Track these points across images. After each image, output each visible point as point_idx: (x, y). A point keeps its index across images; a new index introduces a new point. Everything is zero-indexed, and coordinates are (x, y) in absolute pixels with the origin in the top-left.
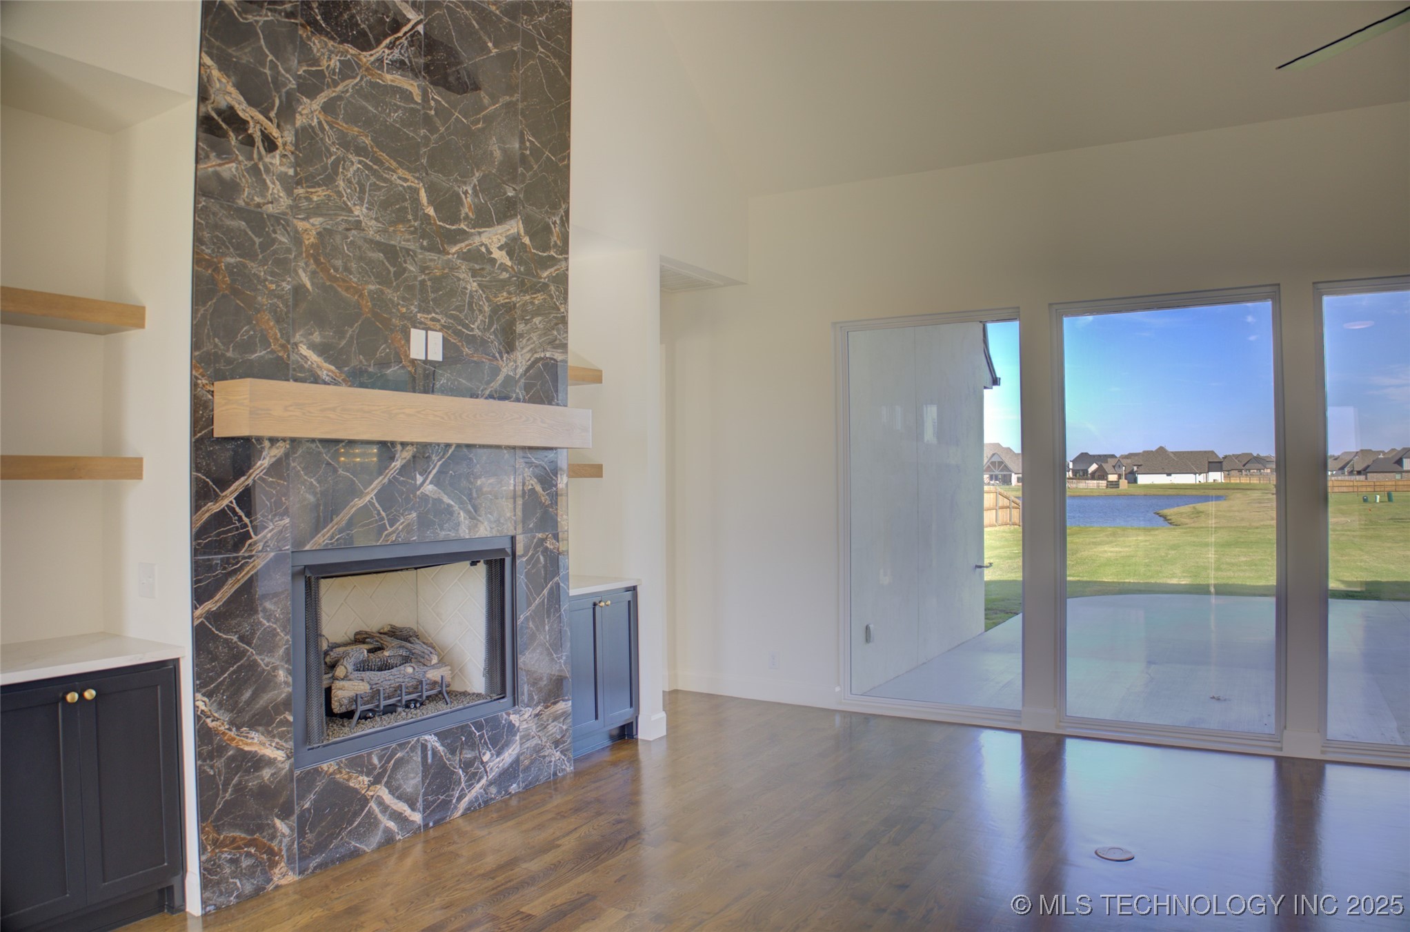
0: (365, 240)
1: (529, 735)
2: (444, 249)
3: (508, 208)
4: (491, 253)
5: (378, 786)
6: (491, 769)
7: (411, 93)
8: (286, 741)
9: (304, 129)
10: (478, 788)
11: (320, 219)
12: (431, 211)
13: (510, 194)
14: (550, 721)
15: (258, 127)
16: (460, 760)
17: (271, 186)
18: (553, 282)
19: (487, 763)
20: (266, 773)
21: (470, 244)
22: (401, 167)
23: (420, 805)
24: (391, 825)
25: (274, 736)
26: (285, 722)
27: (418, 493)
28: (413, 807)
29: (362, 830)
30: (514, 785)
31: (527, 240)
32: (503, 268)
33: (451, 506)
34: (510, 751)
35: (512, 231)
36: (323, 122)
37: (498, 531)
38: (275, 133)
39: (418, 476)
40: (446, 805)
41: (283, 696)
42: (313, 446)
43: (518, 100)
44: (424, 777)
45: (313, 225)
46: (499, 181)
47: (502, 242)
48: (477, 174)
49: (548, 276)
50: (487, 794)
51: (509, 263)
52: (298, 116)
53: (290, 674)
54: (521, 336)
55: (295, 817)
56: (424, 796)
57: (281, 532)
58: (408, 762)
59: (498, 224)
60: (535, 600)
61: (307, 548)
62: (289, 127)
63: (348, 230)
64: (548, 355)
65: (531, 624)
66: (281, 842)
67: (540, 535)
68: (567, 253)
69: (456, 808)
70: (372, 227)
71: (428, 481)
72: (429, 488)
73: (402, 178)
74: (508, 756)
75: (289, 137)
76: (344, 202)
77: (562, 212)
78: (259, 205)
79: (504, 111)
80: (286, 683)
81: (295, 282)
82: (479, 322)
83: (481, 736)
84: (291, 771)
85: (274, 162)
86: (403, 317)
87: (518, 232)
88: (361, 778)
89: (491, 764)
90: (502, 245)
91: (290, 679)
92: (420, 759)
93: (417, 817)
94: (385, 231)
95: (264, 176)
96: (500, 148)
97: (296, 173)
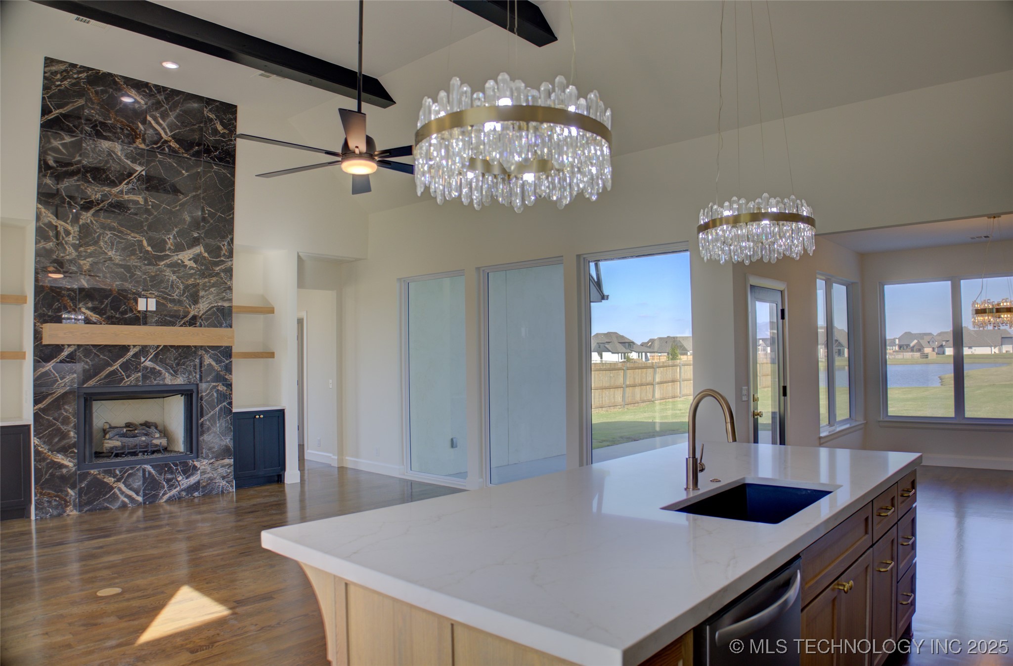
0: (114, 264)
1: (206, 472)
2: (157, 263)
3: (194, 242)
4: (184, 262)
5: (119, 483)
6: (183, 484)
7: (138, 201)
8: (74, 459)
9: (83, 225)
10: (174, 492)
11: (92, 259)
12: (149, 249)
13: (195, 236)
14: (219, 467)
15: (62, 227)
16: (164, 478)
17: (68, 249)
18: (223, 272)
19: (180, 481)
20: (64, 471)
21: (172, 260)
22: (133, 232)
23: (141, 493)
24: (126, 500)
25: (68, 457)
26: (73, 452)
27: (142, 365)
28: (137, 494)
29: (111, 500)
30: (196, 493)
31: (206, 255)
32: (191, 268)
33: (161, 371)
34: (194, 478)
35: (197, 252)
36: (93, 220)
37: (188, 381)
38: (70, 228)
39: (142, 358)
40: (155, 497)
41: (73, 442)
42: (88, 347)
43: (200, 193)
44: (144, 483)
45: (88, 261)
46: (189, 231)
47: (191, 257)
48: (176, 230)
49: (219, 269)
50: (180, 494)
51: (195, 266)
52: (81, 220)
53: (76, 434)
54: (203, 297)
55: (77, 489)
56: (143, 490)
57: (72, 380)
58: (135, 475)
59: (188, 249)
60: (210, 412)
61: (85, 386)
62: (76, 225)
63: (105, 261)
64: (219, 304)
65: (208, 423)
66: (70, 498)
67: (214, 384)
68: (232, 257)
69: (161, 498)
70: (117, 259)
71: (147, 360)
72: (148, 364)
73: (133, 237)
74: (193, 480)
75: (77, 229)
76: (103, 251)
77: (229, 239)
78: (63, 257)
79: (192, 199)
80: (74, 437)
81: (79, 285)
82: (177, 293)
83: (177, 469)
84: (76, 471)
85: (69, 239)
86: (134, 293)
87: (201, 252)
88: (110, 478)
89: (183, 482)
90: (191, 259)
91: (76, 436)
92: (141, 475)
93: (140, 499)
94: (125, 260)
95: (65, 246)
96: (189, 216)
97: (80, 242)
